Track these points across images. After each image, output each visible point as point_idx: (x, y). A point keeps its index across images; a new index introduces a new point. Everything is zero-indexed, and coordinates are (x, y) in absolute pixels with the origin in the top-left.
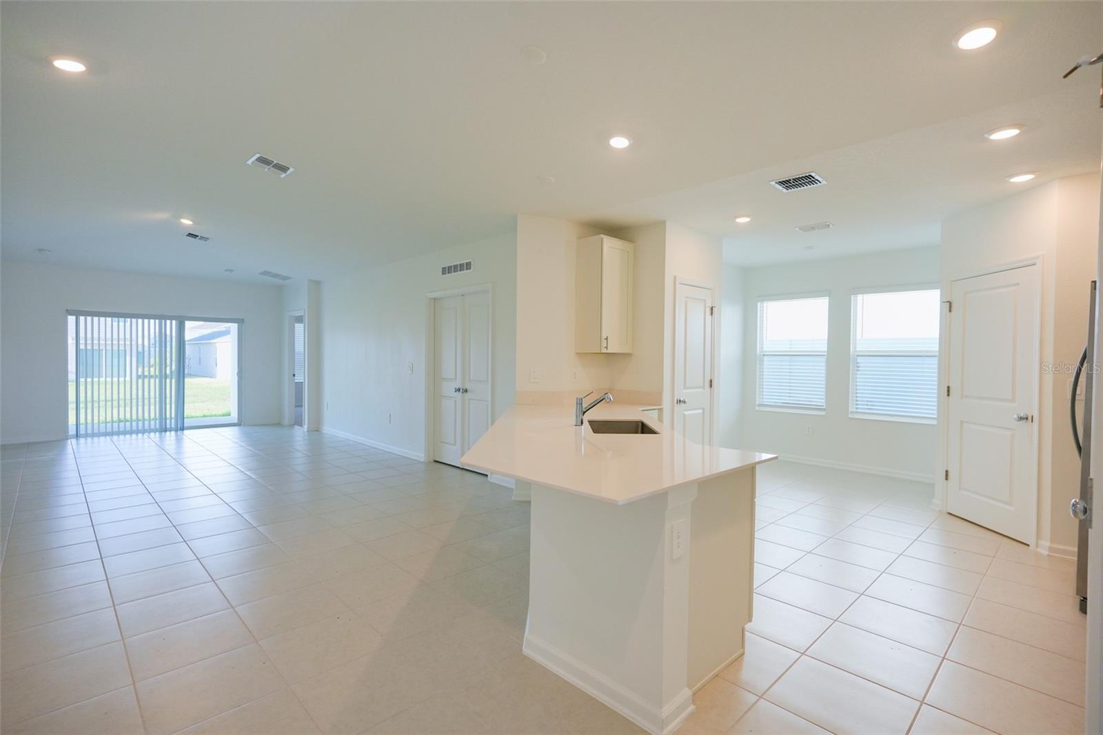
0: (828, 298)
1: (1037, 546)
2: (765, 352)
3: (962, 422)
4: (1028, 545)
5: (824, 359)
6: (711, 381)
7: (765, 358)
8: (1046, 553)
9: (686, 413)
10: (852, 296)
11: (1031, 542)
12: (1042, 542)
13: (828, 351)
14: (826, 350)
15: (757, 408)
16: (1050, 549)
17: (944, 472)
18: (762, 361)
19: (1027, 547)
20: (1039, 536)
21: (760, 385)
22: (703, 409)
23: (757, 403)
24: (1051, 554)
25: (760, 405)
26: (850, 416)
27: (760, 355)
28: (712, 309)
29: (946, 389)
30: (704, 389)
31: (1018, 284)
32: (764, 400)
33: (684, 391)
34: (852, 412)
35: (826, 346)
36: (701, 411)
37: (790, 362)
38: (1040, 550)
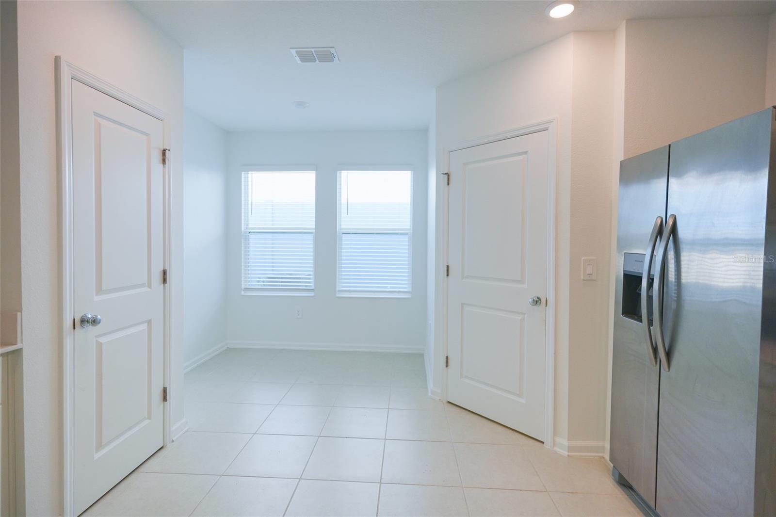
0: (315, 172)
1: (554, 444)
2: (250, 229)
3: (463, 304)
4: (543, 443)
5: (311, 237)
6: (165, 272)
7: (251, 236)
8: (566, 453)
9: (102, 340)
10: (338, 172)
11: (547, 437)
12: (559, 440)
13: (316, 229)
14: (314, 227)
15: (243, 293)
16: (570, 449)
17: (445, 357)
18: (247, 239)
19: (541, 444)
20: (555, 433)
21: (246, 266)
22: (149, 322)
23: (243, 287)
24: (570, 454)
25: (246, 289)
26: (337, 295)
27: (245, 232)
28: (164, 152)
29: (445, 269)
30: (150, 286)
31: (526, 153)
32: (250, 283)
33: (97, 298)
34: (339, 291)
35: (314, 223)
36: (144, 327)
37: (273, 240)
38: (557, 449)
